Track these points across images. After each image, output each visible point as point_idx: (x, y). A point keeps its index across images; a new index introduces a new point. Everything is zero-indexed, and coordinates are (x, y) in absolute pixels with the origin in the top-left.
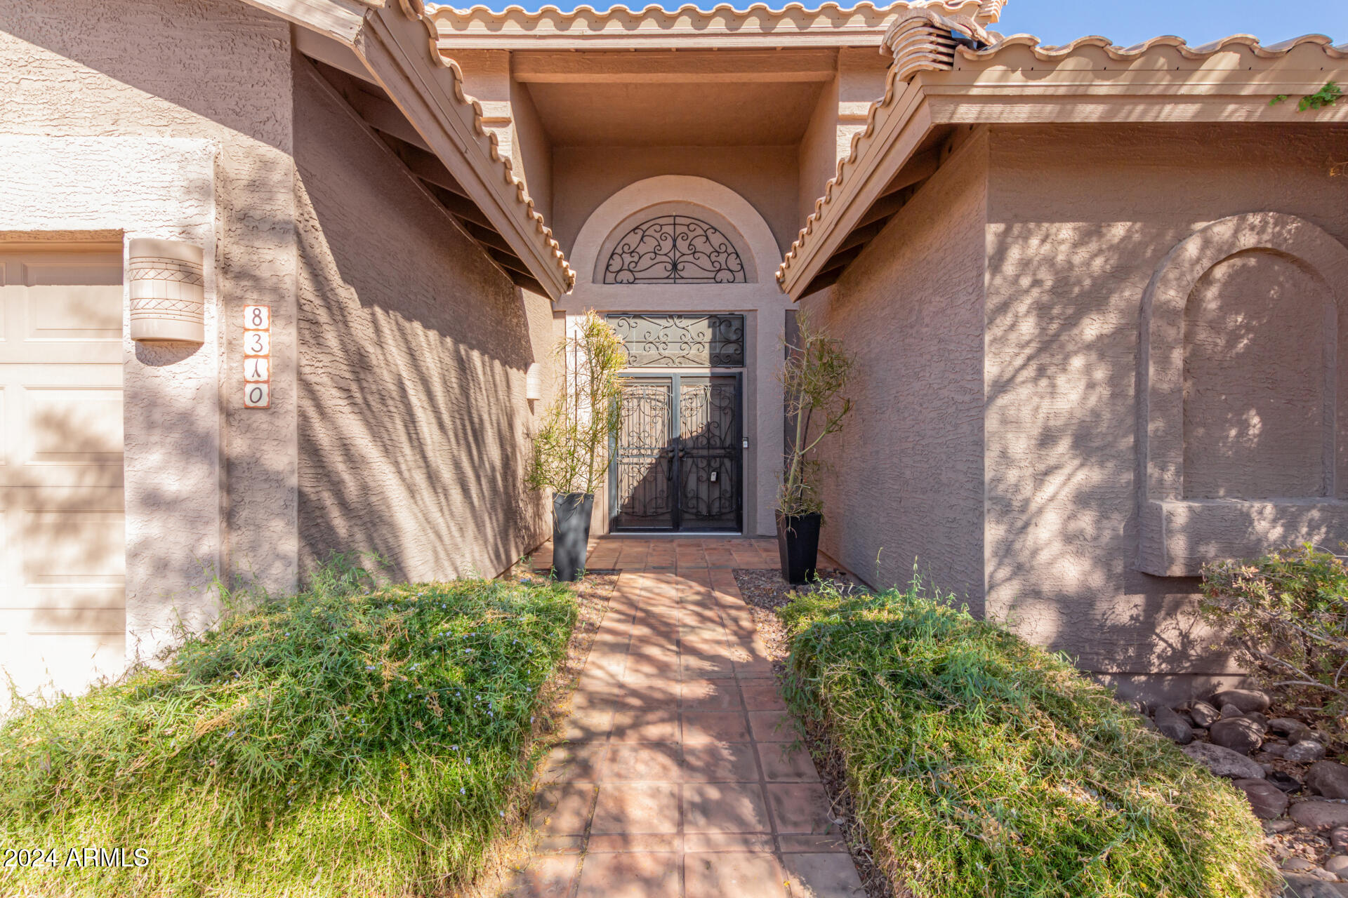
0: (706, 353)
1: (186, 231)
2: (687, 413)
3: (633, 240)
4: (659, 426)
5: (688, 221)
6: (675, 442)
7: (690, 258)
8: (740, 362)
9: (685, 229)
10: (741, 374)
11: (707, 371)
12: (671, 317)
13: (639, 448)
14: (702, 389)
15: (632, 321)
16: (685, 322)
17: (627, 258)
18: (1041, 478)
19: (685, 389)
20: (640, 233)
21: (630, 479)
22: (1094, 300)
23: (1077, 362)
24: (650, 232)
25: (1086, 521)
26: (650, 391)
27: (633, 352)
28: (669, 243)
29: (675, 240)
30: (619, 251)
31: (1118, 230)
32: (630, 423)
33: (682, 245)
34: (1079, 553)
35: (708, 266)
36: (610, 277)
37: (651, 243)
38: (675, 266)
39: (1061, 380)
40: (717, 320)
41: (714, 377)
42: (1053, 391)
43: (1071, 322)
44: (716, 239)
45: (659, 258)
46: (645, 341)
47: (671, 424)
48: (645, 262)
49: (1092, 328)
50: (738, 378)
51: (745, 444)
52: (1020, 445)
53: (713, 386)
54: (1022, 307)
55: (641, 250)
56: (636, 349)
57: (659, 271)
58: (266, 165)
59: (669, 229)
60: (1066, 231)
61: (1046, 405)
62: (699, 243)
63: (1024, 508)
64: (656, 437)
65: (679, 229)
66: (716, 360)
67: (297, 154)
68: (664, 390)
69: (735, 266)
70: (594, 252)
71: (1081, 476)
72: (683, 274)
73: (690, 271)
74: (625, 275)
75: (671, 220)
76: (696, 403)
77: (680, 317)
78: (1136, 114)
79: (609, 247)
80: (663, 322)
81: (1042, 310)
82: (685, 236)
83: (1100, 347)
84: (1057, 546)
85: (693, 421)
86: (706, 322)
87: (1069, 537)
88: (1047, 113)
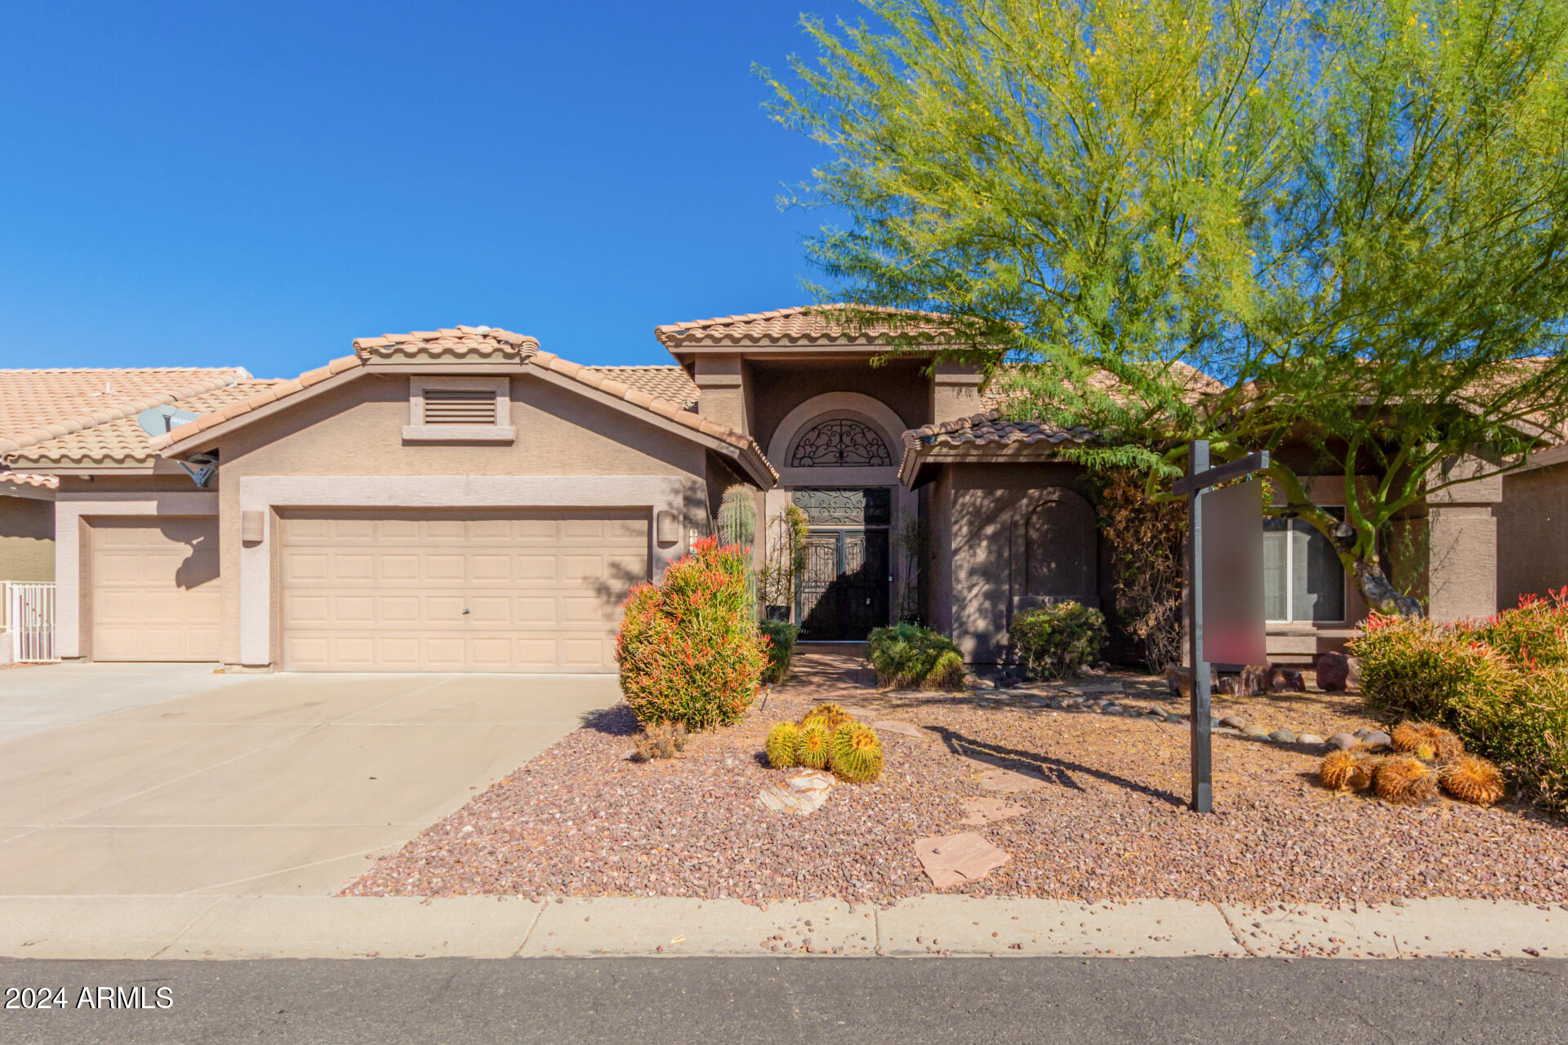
0: (862, 515)
1: (670, 504)
2: (850, 557)
3: (812, 436)
4: (830, 566)
5: (849, 423)
6: (842, 577)
7: (852, 449)
8: (887, 521)
9: (847, 428)
10: (887, 530)
11: (862, 528)
12: (839, 490)
13: (816, 582)
14: (859, 540)
15: (811, 493)
16: (848, 494)
17: (808, 449)
18: (970, 588)
19: (848, 540)
20: (817, 432)
21: (810, 602)
22: (990, 519)
23: (984, 543)
24: (825, 430)
25: (987, 604)
26: (824, 541)
27: (812, 514)
28: (837, 438)
29: (841, 436)
30: (802, 444)
31: (999, 493)
32: (812, 562)
33: (847, 440)
34: (985, 618)
35: (864, 453)
36: (796, 462)
37: (824, 439)
38: (841, 454)
39: (978, 551)
40: (868, 492)
41: (867, 532)
42: (974, 555)
43: (982, 527)
44: (870, 436)
45: (830, 449)
46: (820, 507)
47: (839, 564)
48: (821, 451)
49: (990, 530)
50: (885, 533)
51: (890, 579)
52: (962, 575)
53: (868, 540)
54: (964, 521)
55: (819, 442)
56: (815, 513)
57: (830, 458)
58: (694, 482)
59: (837, 429)
60: (979, 493)
61: (972, 561)
62: (859, 438)
63: (965, 599)
64: (828, 574)
65: (845, 429)
66: (868, 520)
67: (707, 480)
68: (833, 540)
69: (882, 452)
70: (785, 445)
71: (986, 587)
72: (847, 460)
73: (852, 458)
74: (807, 461)
75: (838, 422)
76: (857, 550)
77: (845, 490)
78: (985, 460)
79: (796, 441)
80: (833, 494)
81: (970, 523)
82: (848, 434)
83: (993, 539)
84: (977, 615)
85: (854, 563)
86: (861, 494)
87: (980, 610)
88: (958, 459)
